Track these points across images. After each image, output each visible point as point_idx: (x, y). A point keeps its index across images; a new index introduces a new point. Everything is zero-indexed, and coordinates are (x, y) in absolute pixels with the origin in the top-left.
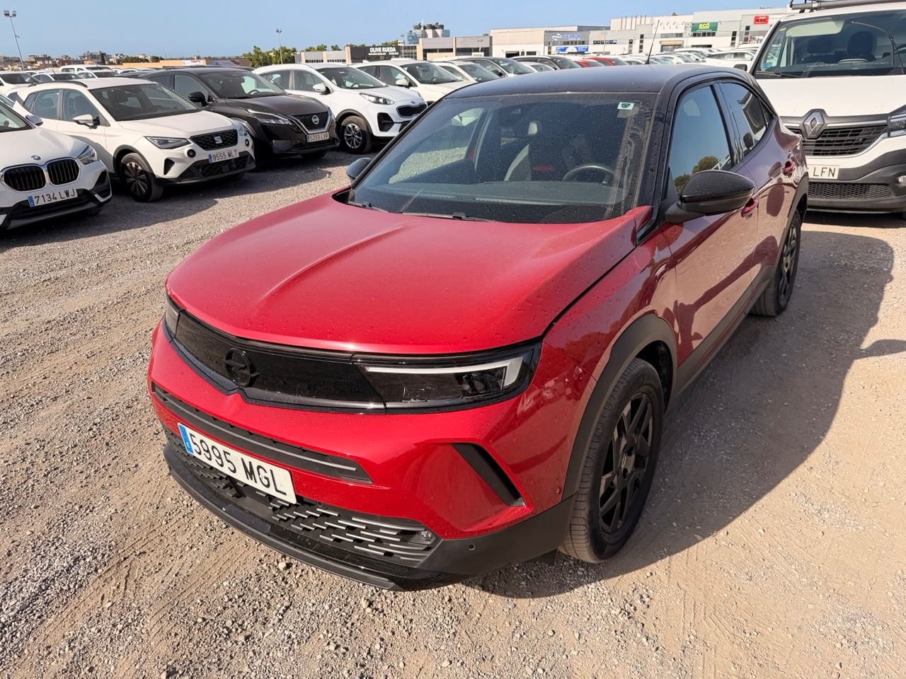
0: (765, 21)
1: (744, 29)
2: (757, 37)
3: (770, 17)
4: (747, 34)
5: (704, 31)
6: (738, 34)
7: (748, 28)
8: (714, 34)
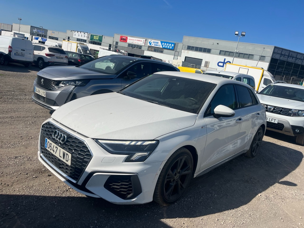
0: (125, 40)
1: (115, 44)
2: (121, 51)
3: (128, 38)
4: (116, 47)
5: (96, 41)
6: (112, 46)
7: (117, 43)
8: (100, 44)
